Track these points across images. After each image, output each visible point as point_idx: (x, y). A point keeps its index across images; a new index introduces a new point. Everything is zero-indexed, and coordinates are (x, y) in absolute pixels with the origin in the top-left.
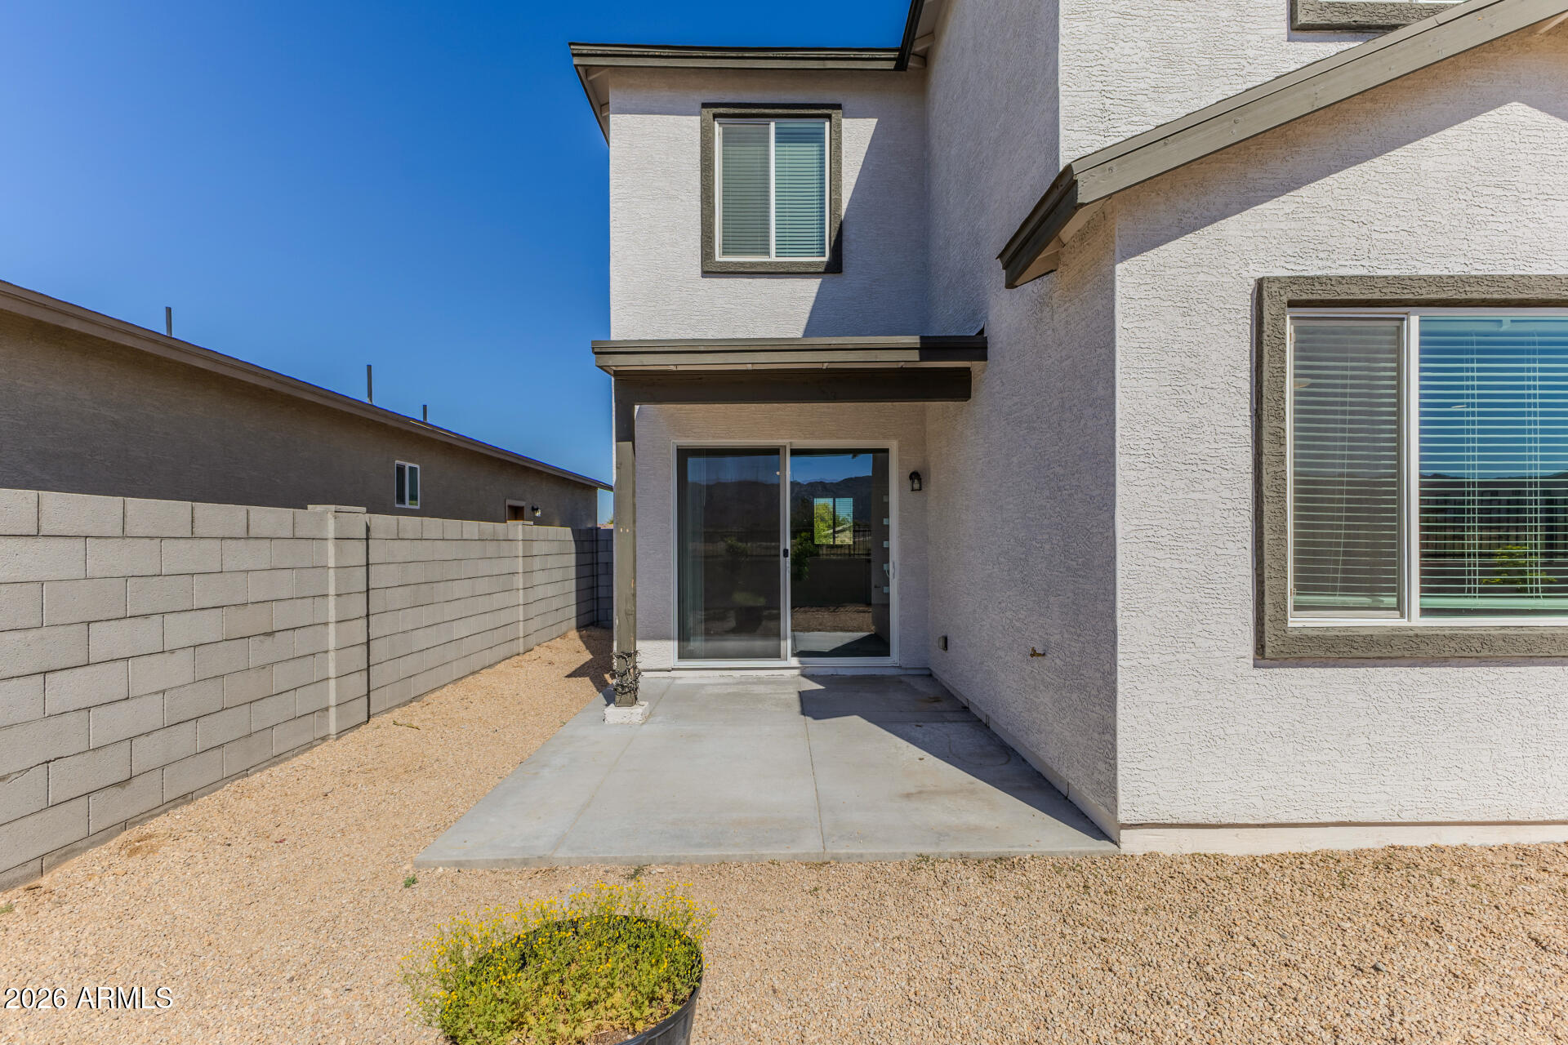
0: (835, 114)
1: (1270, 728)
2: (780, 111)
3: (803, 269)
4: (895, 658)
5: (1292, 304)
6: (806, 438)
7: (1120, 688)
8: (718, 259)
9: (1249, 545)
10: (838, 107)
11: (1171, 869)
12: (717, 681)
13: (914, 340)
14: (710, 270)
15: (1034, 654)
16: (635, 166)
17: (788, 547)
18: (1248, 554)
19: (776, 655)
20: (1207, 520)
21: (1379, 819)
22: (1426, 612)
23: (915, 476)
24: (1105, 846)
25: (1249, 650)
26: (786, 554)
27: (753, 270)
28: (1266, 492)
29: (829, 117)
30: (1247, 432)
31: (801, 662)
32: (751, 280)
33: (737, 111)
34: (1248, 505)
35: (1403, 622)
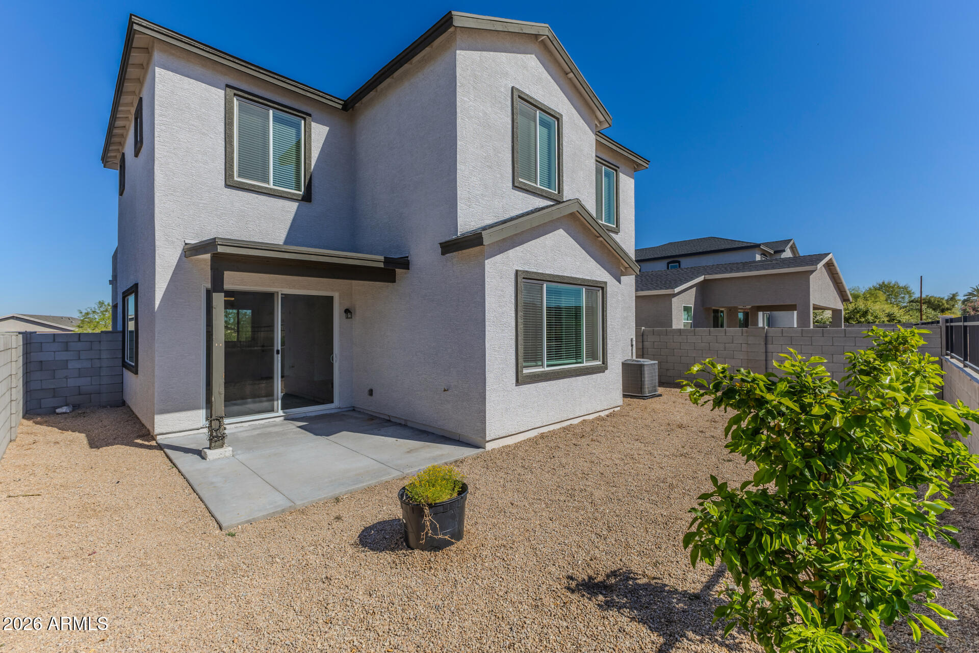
0: (308, 118)
1: (519, 404)
2: (277, 106)
3: (290, 196)
4: (337, 402)
5: (524, 278)
6: (290, 288)
7: (487, 397)
8: (236, 179)
9: (514, 349)
10: (310, 115)
11: (501, 451)
12: (247, 429)
13: (382, 258)
14: (230, 184)
15: (445, 390)
16: (176, 106)
17: (280, 348)
18: (514, 352)
19: (272, 410)
20: (506, 342)
21: (539, 426)
22: (548, 366)
23: (347, 311)
24: (481, 450)
25: (514, 381)
26: (278, 352)
27: (260, 191)
28: (519, 334)
29: (305, 119)
30: (514, 315)
31: (284, 413)
32: (257, 196)
33: (246, 96)
34: (514, 337)
35: (543, 370)
